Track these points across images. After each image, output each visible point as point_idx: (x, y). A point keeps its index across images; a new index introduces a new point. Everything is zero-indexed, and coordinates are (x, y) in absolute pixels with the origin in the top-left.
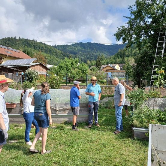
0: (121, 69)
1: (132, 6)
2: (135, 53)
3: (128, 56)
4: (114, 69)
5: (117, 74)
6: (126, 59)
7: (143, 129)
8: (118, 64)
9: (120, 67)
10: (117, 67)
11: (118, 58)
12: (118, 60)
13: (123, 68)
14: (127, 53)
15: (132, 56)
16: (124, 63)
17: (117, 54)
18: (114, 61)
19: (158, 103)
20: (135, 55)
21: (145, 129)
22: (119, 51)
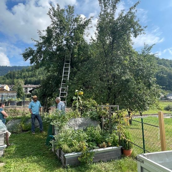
0: (10, 90)
1: (41, 32)
2: (24, 76)
3: (18, 78)
4: (4, 90)
5: (7, 94)
6: (15, 80)
7: (74, 153)
8: (8, 84)
9: (10, 88)
10: (7, 88)
11: (8, 79)
12: (7, 81)
13: (12, 88)
14: (17, 75)
15: (21, 78)
16: (14, 84)
17: (7, 75)
18: (3, 81)
19: (78, 123)
20: (25, 78)
21: (76, 154)
22: (9, 72)
